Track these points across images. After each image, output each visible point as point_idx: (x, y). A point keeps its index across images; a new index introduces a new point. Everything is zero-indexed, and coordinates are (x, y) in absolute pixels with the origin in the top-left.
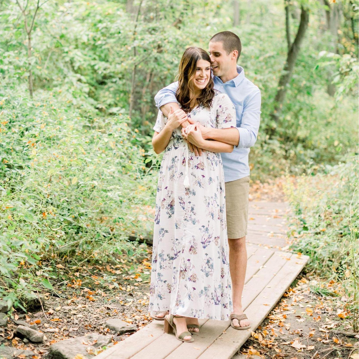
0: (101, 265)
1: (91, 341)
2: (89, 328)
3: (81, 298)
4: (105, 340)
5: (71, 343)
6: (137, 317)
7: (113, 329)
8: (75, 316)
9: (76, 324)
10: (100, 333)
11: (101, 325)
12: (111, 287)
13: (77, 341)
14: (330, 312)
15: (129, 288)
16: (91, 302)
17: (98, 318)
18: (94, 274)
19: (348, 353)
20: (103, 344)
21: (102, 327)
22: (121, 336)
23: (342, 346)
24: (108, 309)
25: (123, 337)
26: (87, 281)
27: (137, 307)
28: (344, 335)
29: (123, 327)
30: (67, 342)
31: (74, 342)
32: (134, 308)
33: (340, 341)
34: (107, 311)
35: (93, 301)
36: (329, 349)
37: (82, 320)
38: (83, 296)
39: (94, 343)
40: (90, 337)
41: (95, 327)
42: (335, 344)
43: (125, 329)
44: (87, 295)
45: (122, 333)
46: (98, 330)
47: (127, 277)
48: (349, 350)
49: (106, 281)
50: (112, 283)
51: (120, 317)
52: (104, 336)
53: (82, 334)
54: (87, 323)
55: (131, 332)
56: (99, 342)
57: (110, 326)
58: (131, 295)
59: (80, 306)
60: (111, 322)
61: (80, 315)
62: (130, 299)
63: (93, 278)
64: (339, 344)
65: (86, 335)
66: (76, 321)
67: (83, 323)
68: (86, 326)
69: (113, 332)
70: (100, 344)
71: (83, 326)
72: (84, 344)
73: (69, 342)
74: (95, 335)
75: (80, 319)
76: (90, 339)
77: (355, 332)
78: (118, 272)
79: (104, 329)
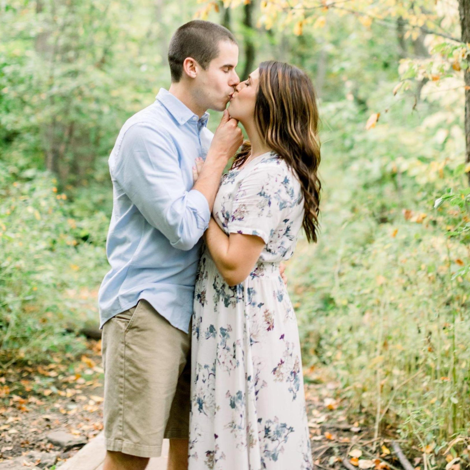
0: (30, 366)
1: (33, 461)
2: (26, 445)
3: (10, 410)
4: (50, 458)
5: (9, 465)
6: (85, 427)
7: (57, 444)
8: (6, 432)
9: (9, 442)
10: (42, 450)
11: (41, 440)
12: (47, 393)
13: (16, 462)
14: (317, 403)
15: (70, 393)
16: (25, 413)
17: (35, 433)
18: (23, 378)
19: (345, 450)
20: (49, 464)
21: (43, 443)
22: (68, 453)
23: (337, 442)
24: (47, 420)
25: (70, 453)
26: (16, 387)
27: (82, 415)
28: (338, 429)
29: (70, 442)
30: (4, 465)
31: (12, 464)
32: (80, 417)
33: (334, 437)
34: (46, 423)
35: (27, 412)
36: (322, 447)
37: (16, 436)
38: (14, 406)
39: (37, 463)
40: (31, 457)
41: (34, 445)
42: (329, 440)
43: (72, 444)
44: (18, 405)
45: (69, 448)
46: (39, 447)
47: (65, 379)
48: (346, 447)
49: (40, 386)
50: (48, 388)
51: (64, 429)
52: (47, 454)
53: (19, 454)
54: (22, 440)
55: (81, 446)
56: (44, 462)
57: (53, 441)
58: (73, 401)
59: (11, 419)
60: (55, 436)
61: (13, 431)
62: (73, 407)
63: (23, 383)
64: (334, 440)
65: (24, 454)
66: (9, 439)
67: (17, 440)
68: (22, 444)
69: (58, 448)
70: (45, 464)
71: (18, 444)
72: (25, 465)
73: (7, 465)
74: (37, 454)
75: (13, 435)
76: (31, 459)
77: (350, 424)
78: (53, 374)
79: (45, 445)
